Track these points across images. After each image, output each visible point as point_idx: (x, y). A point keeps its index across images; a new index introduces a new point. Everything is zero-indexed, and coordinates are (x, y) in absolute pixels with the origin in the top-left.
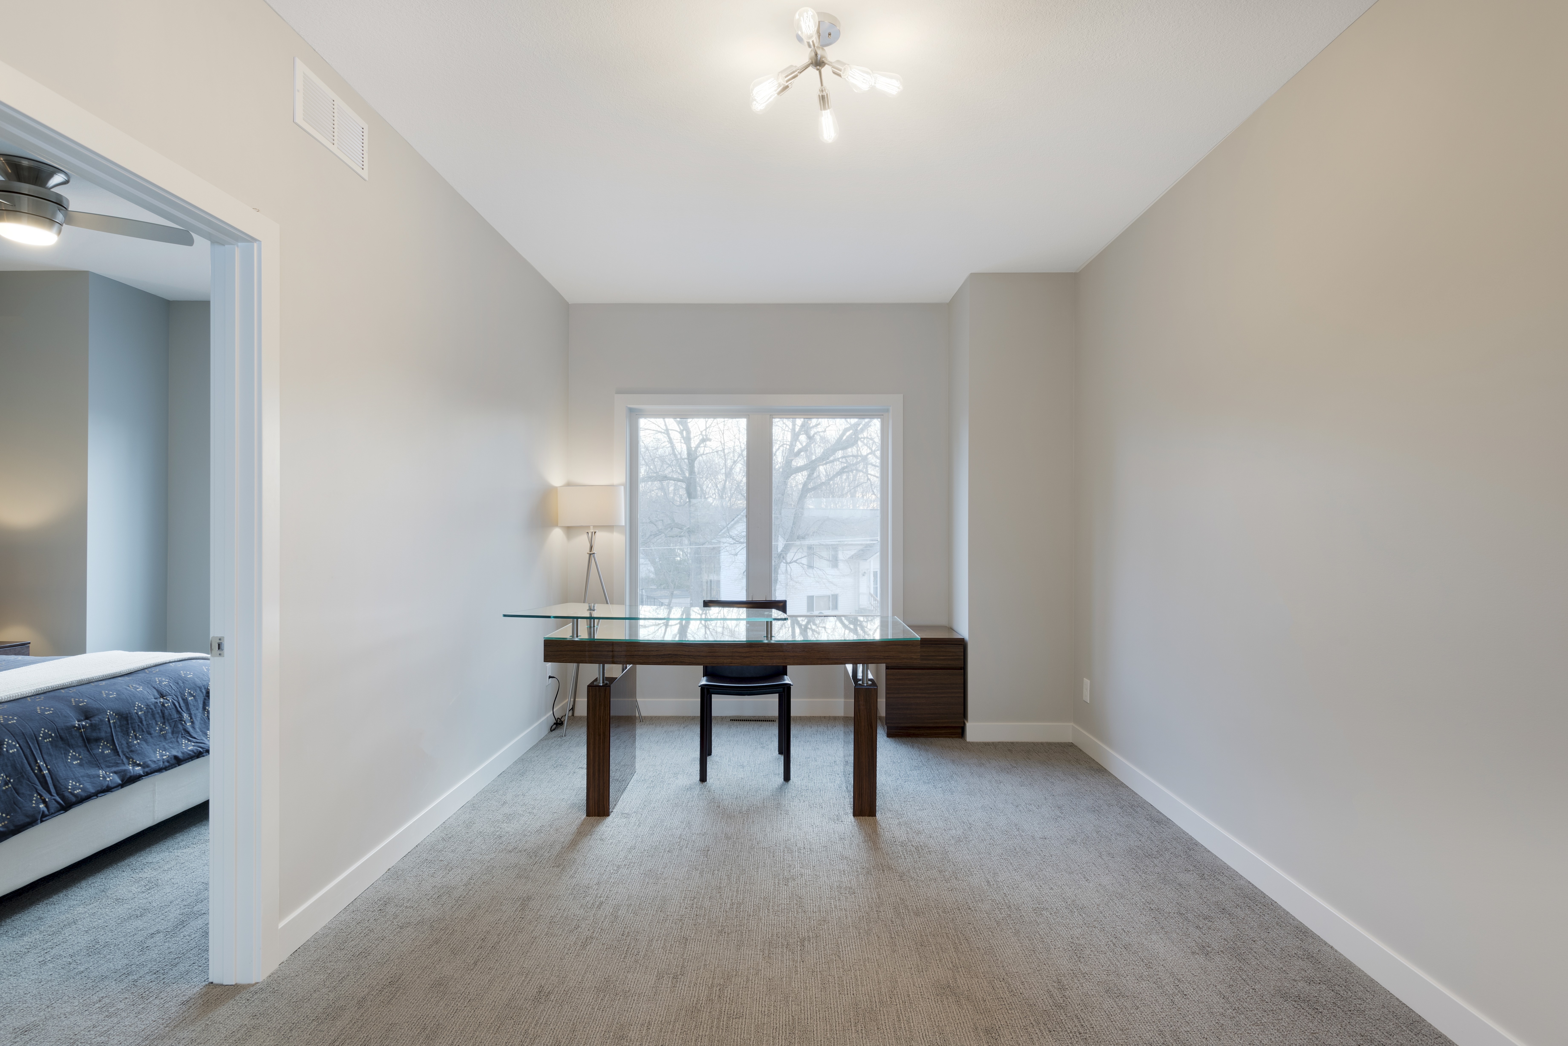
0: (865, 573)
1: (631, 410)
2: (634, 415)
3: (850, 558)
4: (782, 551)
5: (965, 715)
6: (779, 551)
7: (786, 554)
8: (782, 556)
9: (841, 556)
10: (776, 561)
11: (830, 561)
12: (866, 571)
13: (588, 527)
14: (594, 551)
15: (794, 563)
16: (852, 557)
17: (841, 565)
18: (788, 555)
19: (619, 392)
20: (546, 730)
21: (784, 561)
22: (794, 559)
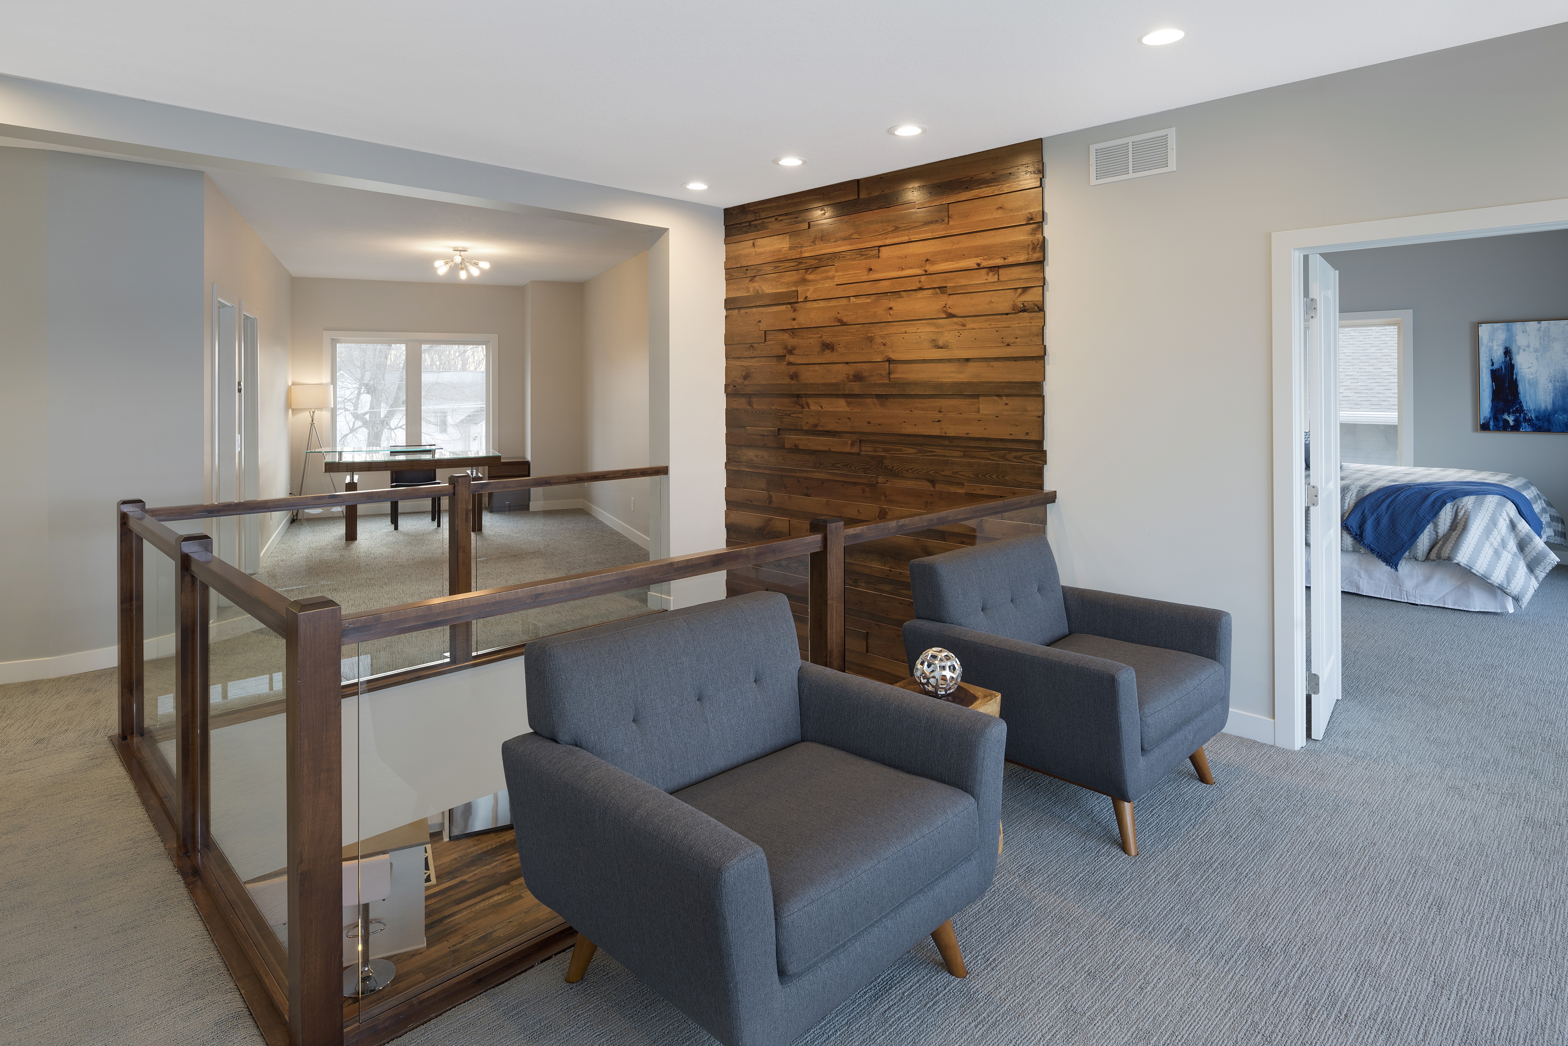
0: (476, 437)
1: (332, 339)
2: (334, 342)
3: (460, 422)
4: (385, 417)
5: (529, 500)
6: (382, 416)
7: (390, 420)
8: (385, 422)
9: (450, 420)
10: (379, 427)
11: (437, 425)
12: (477, 435)
13: (311, 409)
14: (314, 422)
15: (399, 429)
16: (462, 421)
17: (450, 430)
18: (392, 421)
19: (326, 329)
20: (289, 523)
21: (388, 427)
22: (399, 425)
